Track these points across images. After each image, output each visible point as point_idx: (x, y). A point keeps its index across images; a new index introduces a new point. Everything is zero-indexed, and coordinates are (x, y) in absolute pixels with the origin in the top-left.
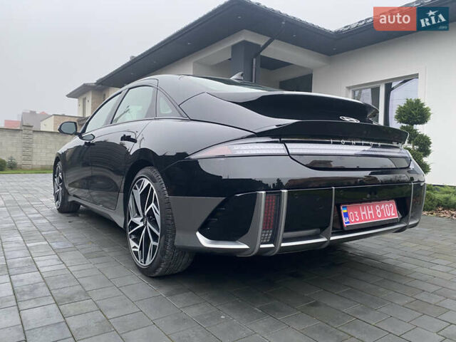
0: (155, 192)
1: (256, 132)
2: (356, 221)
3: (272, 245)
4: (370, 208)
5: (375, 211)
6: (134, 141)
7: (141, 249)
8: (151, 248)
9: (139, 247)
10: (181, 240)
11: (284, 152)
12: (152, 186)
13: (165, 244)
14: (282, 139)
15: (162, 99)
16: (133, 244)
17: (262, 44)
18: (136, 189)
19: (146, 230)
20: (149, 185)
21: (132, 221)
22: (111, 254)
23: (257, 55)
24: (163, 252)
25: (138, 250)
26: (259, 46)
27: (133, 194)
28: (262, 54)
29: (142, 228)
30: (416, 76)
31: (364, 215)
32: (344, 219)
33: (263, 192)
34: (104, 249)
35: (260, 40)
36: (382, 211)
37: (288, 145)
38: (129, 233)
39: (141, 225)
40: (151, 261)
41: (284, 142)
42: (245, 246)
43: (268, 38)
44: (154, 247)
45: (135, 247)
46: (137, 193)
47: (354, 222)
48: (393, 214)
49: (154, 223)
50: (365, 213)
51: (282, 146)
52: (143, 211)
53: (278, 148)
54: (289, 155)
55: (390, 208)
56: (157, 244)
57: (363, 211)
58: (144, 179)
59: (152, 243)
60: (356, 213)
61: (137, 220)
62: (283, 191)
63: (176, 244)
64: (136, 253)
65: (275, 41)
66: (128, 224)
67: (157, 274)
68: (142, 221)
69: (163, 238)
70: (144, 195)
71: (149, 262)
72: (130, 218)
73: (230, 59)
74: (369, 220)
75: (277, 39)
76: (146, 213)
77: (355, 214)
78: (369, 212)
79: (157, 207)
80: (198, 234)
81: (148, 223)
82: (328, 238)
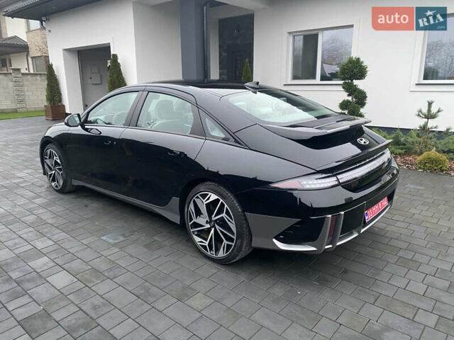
0: (226, 206)
1: (318, 170)
2: (371, 216)
3: (331, 246)
5: (378, 205)
7: (210, 244)
8: (224, 245)
9: (207, 243)
11: (337, 183)
12: (221, 201)
14: (334, 173)
15: (207, 120)
16: (198, 239)
18: (198, 198)
19: (216, 230)
20: (217, 201)
21: (195, 222)
23: (207, 3)
24: (239, 250)
25: (207, 245)
27: (194, 201)
29: (209, 230)
31: (375, 210)
32: (366, 218)
33: (330, 216)
36: (381, 204)
37: (339, 177)
38: (192, 230)
39: (208, 226)
40: (226, 255)
41: (335, 175)
42: (314, 249)
44: (229, 246)
45: (201, 242)
46: (201, 202)
51: (335, 178)
52: (210, 217)
53: (331, 181)
54: (340, 184)
55: (385, 201)
56: (232, 244)
58: (210, 193)
59: (226, 242)
60: (371, 210)
61: (201, 222)
62: (341, 213)
63: (253, 245)
64: (203, 246)
66: (190, 224)
68: (207, 222)
69: (239, 240)
74: (377, 213)
76: (214, 219)
77: (370, 212)
79: (231, 218)
80: (274, 240)
81: (217, 226)
82: (359, 232)
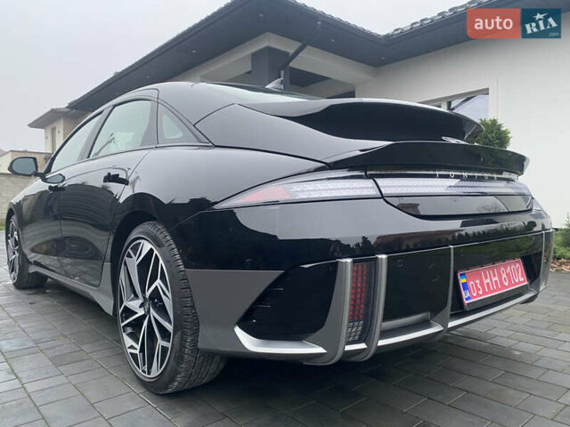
0: (161, 262)
1: (328, 161)
2: (478, 295)
3: (363, 346)
4: (493, 271)
5: (500, 276)
6: (125, 182)
7: (142, 350)
8: (158, 349)
9: (138, 347)
10: (209, 338)
11: (375, 192)
12: (156, 252)
13: (182, 346)
14: (368, 173)
15: (165, 117)
16: (128, 342)
17: (291, 51)
18: (129, 256)
19: (150, 321)
20: (151, 251)
21: (125, 306)
22: (95, 356)
23: (285, 65)
24: (179, 358)
25: (137, 352)
26: (288, 54)
27: (125, 264)
28: (291, 65)
29: (143, 317)
30: (485, 92)
31: (488, 284)
32: (463, 292)
33: (349, 260)
34: (84, 347)
35: (289, 46)
36: (508, 275)
37: (380, 181)
38: (122, 325)
39: (141, 312)
40: (160, 371)
41: (371, 177)
42: (320, 350)
43: (300, 44)
44: (164, 349)
45: (132, 347)
46: (133, 263)
47: (477, 297)
48: (522, 279)
49: (162, 309)
50: (488, 281)
51: (370, 183)
52: (143, 292)
53: (364, 187)
54: (382, 197)
55: (517, 270)
56: (168, 345)
57: (486, 278)
58: (142, 241)
59: (161, 342)
60: (478, 281)
61: (134, 305)
62: (380, 256)
63: (200, 345)
64: (134, 356)
65: (308, 47)
66: (120, 311)
67: (170, 390)
68: (142, 305)
69: (177, 336)
70: (143, 266)
71: (155, 372)
72: (122, 302)
73: (249, 72)
74: (495, 291)
75: (311, 45)
76: (148, 294)
77: (476, 284)
78: (494, 280)
79: (167, 287)
80: (238, 330)
81: (152, 310)
82: (444, 325)
